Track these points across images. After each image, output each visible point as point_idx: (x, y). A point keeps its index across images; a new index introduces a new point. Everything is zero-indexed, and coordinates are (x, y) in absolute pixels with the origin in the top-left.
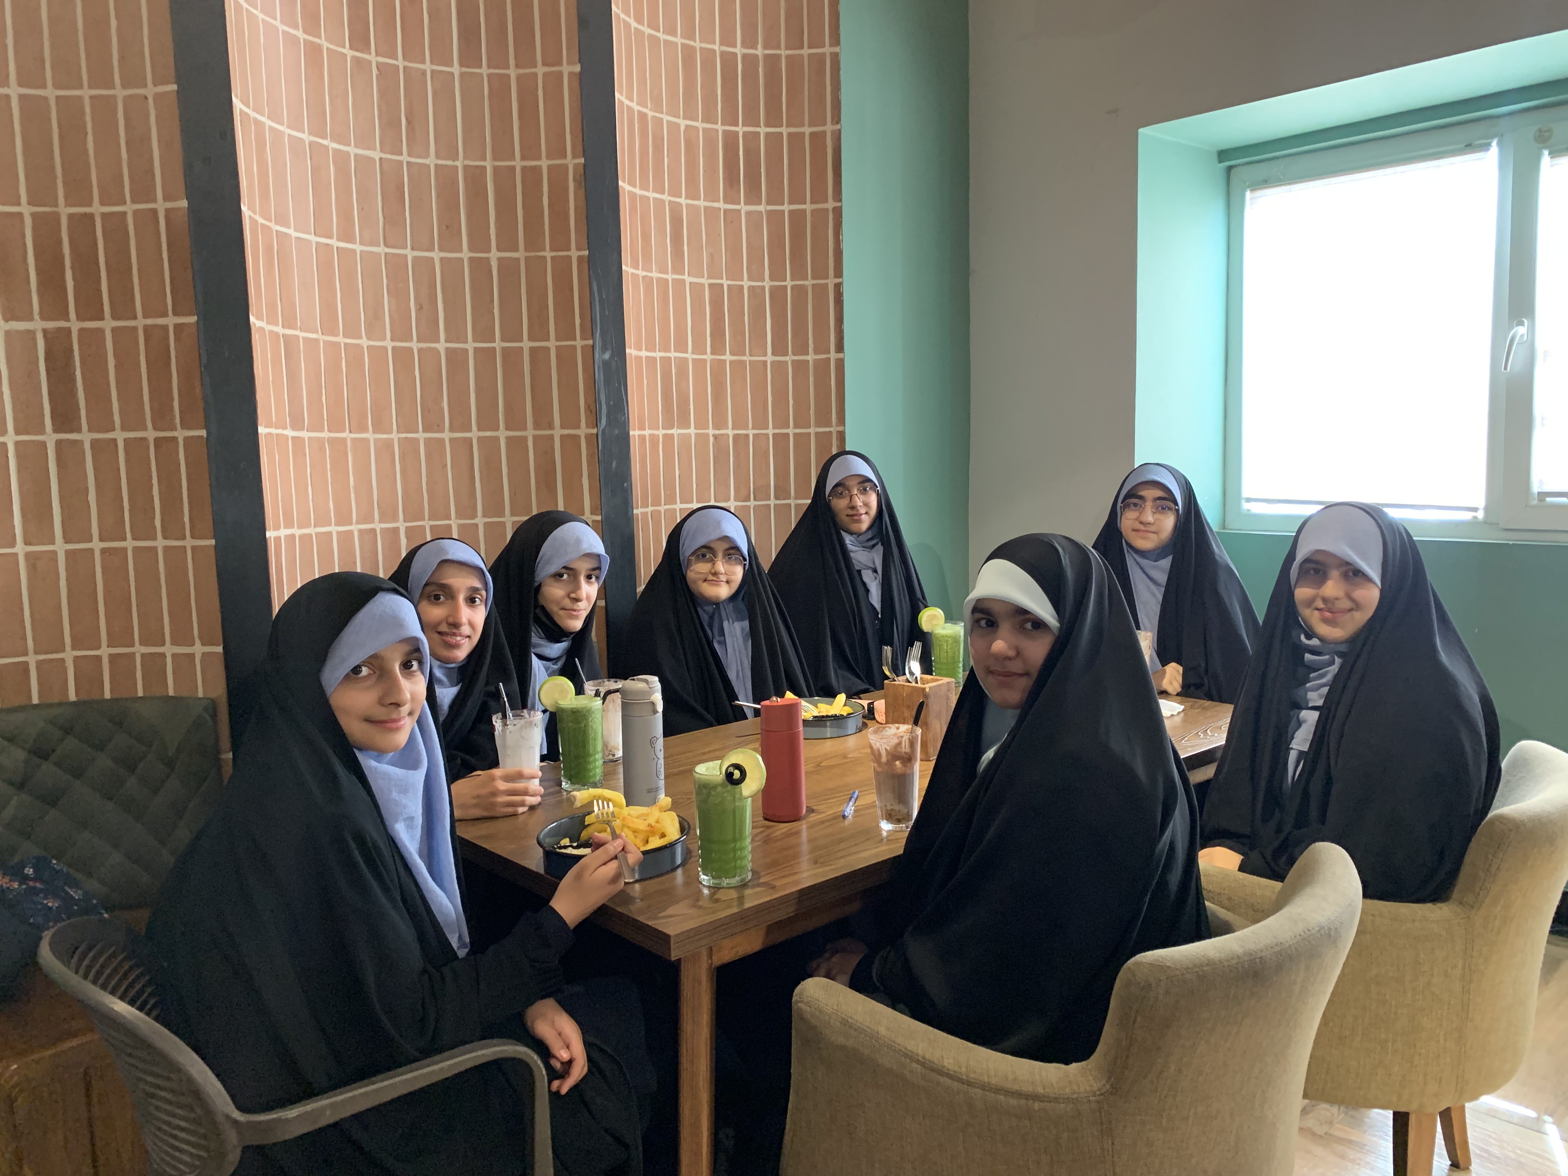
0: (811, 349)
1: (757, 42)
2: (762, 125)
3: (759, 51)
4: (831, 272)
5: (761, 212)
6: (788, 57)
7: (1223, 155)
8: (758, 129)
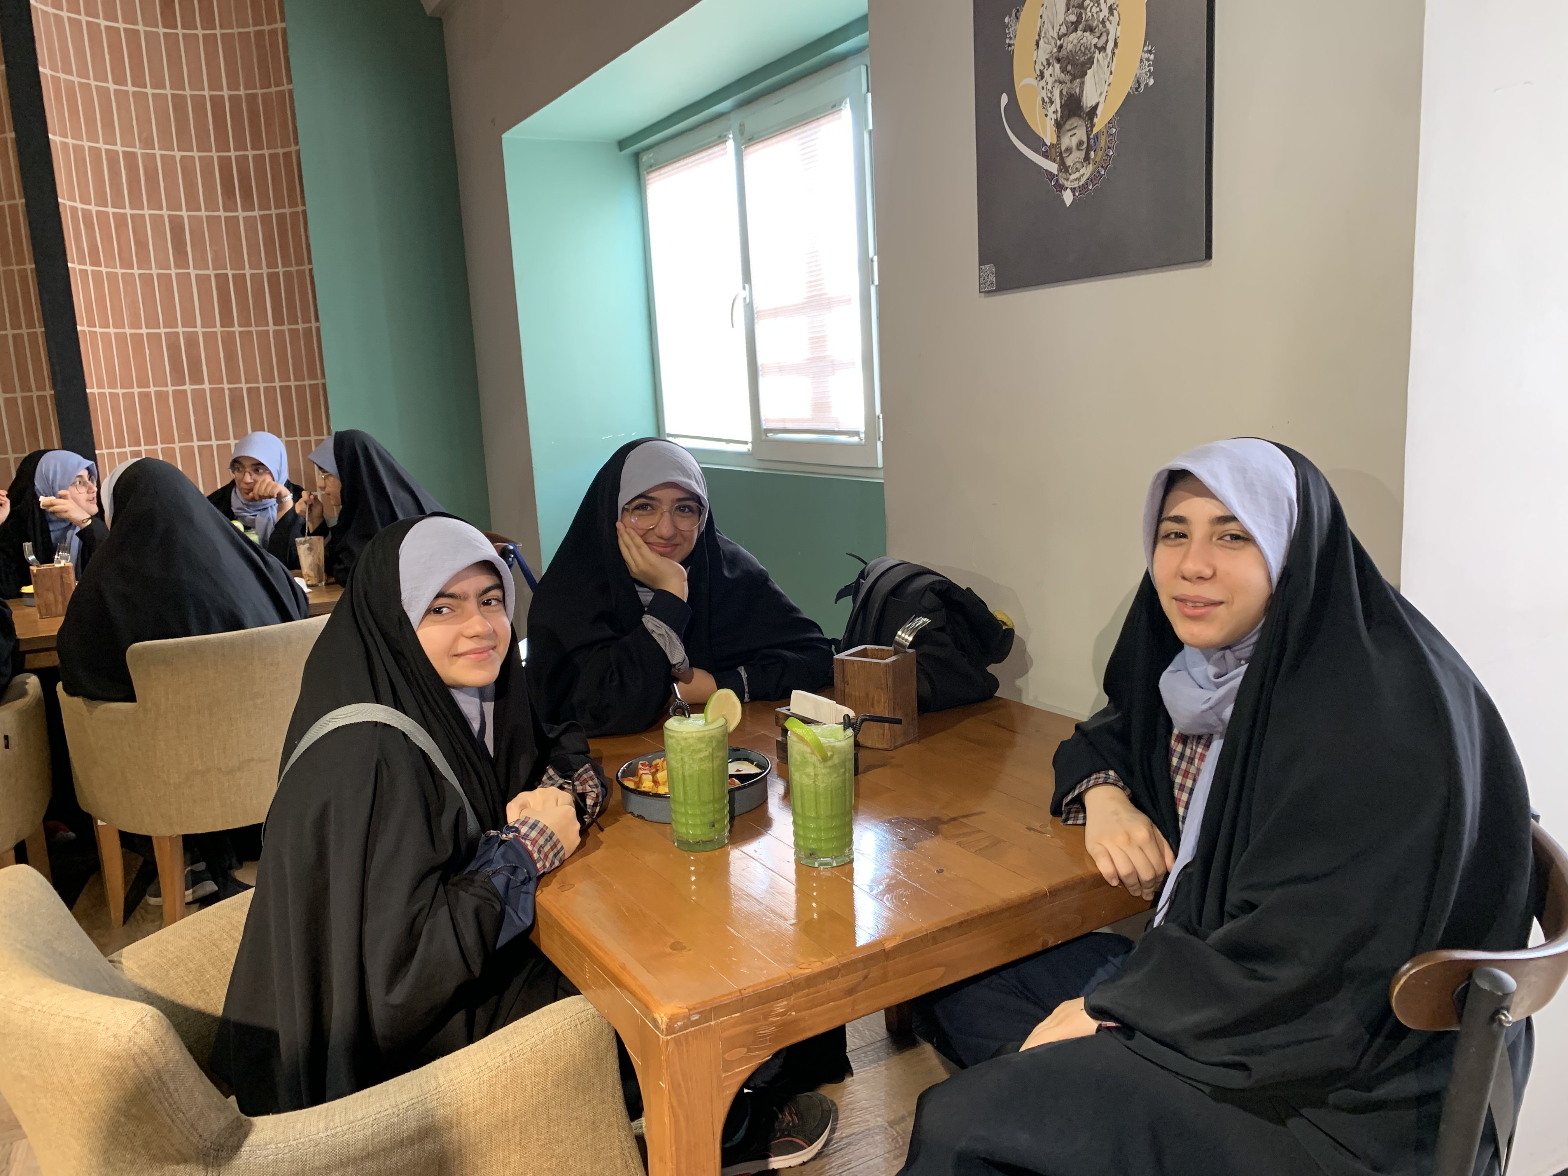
0: (300, 321)
1: (239, 85)
2: (249, 148)
3: (242, 92)
4: (306, 260)
5: (255, 217)
6: (263, 94)
7: (622, 144)
8: (246, 153)
